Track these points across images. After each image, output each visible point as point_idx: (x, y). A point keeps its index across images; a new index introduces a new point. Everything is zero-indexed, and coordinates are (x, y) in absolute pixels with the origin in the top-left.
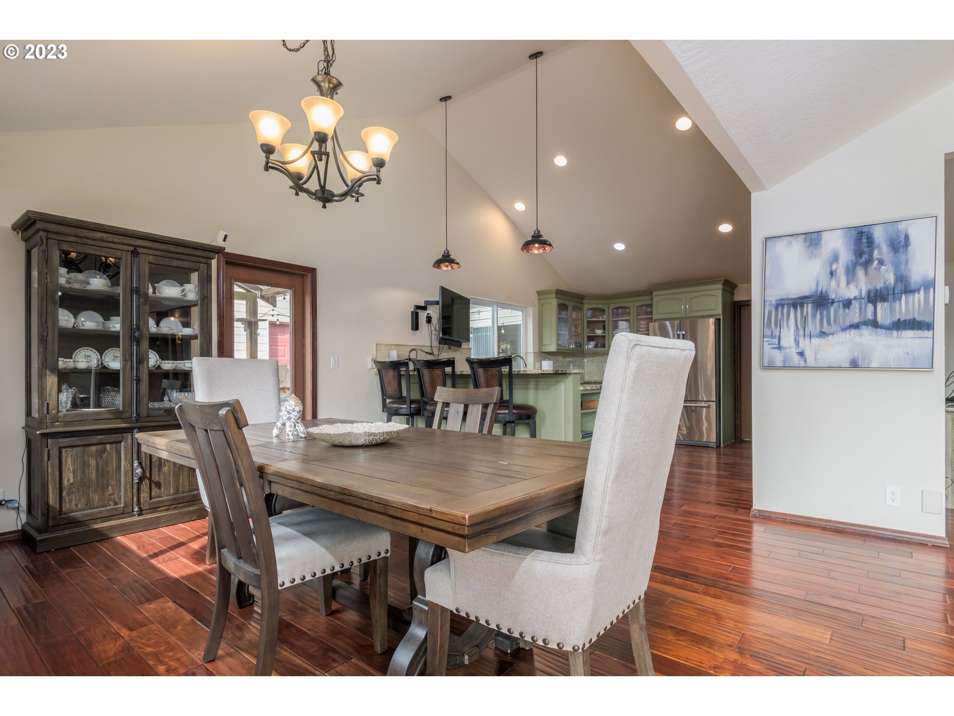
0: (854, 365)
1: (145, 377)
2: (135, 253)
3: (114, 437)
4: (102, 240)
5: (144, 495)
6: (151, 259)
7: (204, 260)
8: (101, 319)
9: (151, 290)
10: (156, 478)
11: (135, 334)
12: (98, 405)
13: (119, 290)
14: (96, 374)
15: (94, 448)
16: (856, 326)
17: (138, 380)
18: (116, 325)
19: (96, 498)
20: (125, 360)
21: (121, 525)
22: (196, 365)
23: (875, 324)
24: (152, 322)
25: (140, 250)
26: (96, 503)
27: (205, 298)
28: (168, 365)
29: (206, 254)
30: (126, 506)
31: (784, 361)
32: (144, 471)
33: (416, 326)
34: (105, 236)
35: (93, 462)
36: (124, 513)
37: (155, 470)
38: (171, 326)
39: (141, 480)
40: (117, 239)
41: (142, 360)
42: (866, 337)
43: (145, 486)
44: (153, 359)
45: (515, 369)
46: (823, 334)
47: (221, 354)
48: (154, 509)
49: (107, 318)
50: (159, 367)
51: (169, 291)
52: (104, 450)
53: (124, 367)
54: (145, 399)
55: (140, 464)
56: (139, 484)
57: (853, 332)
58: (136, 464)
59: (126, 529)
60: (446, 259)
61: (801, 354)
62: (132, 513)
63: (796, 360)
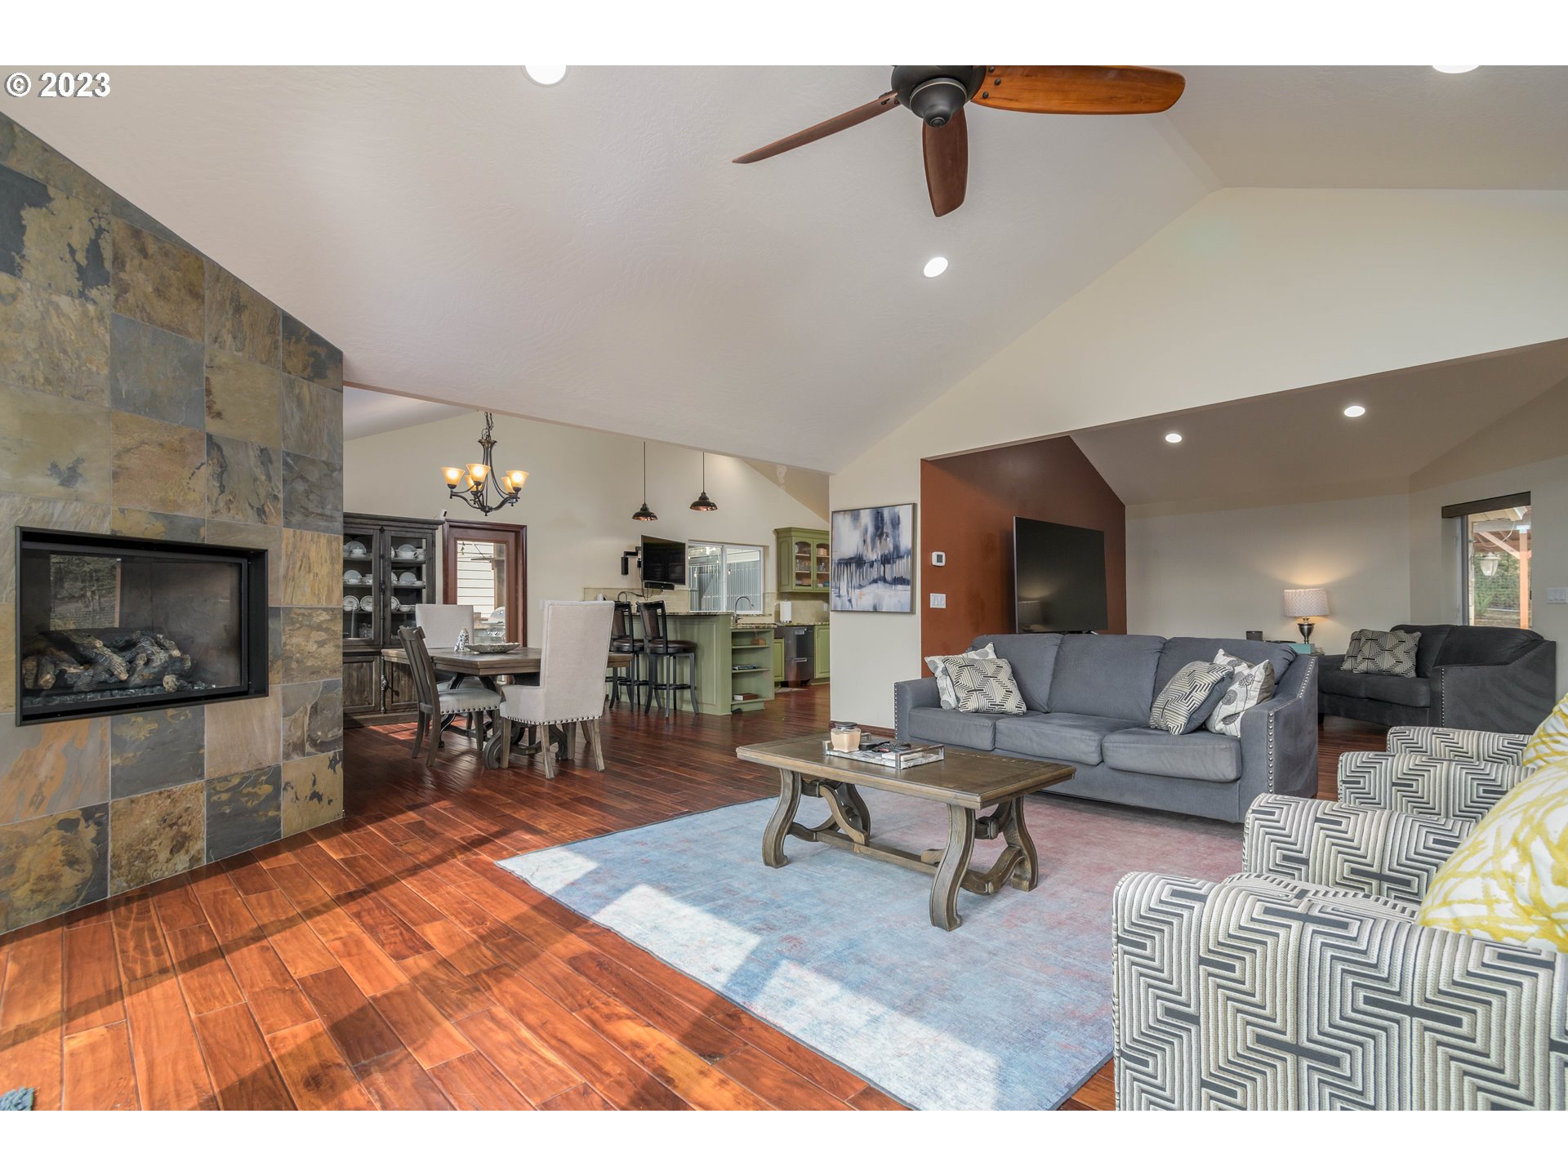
0: (875, 610)
1: (389, 617)
2: (382, 531)
3: (370, 658)
4: (361, 524)
5: (388, 700)
6: (393, 534)
7: (430, 531)
8: (360, 577)
9: (393, 553)
10: (395, 688)
11: (382, 587)
12: (357, 635)
13: (372, 557)
14: (356, 614)
15: (355, 665)
16: (875, 581)
17: (384, 619)
18: (369, 581)
19: (357, 698)
20: (375, 605)
21: (372, 719)
22: (419, 609)
23: (884, 580)
24: (394, 577)
25: (385, 528)
26: (357, 702)
27: (431, 559)
28: (405, 608)
29: (431, 526)
30: (376, 706)
31: (842, 607)
32: (388, 683)
33: (625, 571)
34: (363, 521)
35: (355, 674)
36: (376, 711)
37: (395, 683)
38: (408, 580)
39: (386, 688)
40: (370, 522)
41: (387, 605)
42: (880, 588)
43: (389, 691)
44: (395, 603)
45: (668, 611)
46: (861, 587)
47: (446, 601)
48: (394, 710)
49: (363, 576)
50: (399, 610)
51: (407, 554)
52: (362, 666)
53: (375, 610)
54: (389, 632)
55: (385, 677)
56: (385, 691)
57: (875, 585)
58: (382, 677)
59: (376, 722)
60: (644, 513)
61: (850, 601)
62: (379, 712)
63: (847, 606)
